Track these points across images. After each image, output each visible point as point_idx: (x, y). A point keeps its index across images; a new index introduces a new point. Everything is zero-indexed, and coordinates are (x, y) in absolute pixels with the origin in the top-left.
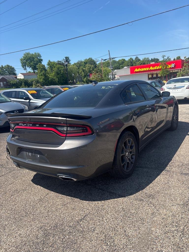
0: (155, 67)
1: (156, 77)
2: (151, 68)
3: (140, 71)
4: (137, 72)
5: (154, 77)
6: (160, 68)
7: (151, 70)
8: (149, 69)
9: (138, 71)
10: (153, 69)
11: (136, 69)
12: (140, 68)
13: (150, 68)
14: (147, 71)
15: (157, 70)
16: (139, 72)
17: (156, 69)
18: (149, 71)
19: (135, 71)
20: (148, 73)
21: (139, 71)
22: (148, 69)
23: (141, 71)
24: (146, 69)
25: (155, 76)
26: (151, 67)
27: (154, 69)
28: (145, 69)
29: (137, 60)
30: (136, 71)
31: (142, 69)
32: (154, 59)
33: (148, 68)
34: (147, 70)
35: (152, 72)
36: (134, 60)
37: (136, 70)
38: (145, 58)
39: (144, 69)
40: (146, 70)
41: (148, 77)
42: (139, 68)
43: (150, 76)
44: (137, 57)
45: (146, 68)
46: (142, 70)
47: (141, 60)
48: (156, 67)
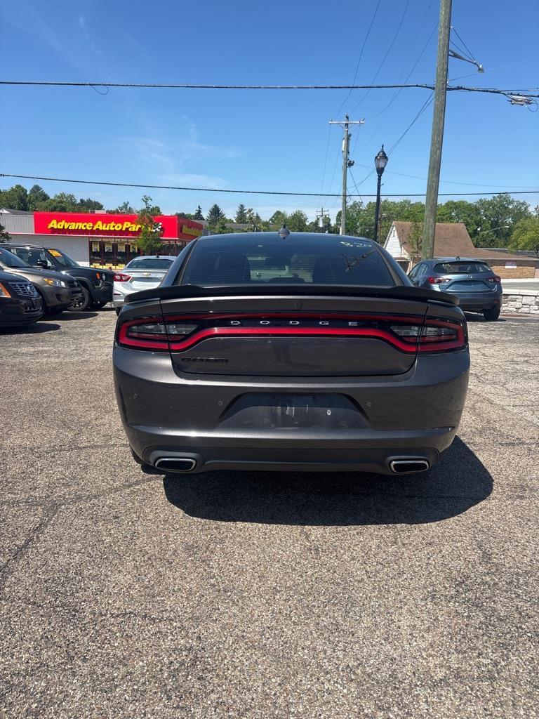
0: (109, 225)
1: (111, 251)
2: (100, 226)
3: (66, 227)
4: (58, 231)
5: (108, 252)
6: (124, 229)
7: (98, 232)
8: (93, 227)
9: (59, 227)
10: (104, 229)
11: (54, 222)
12: (67, 221)
13: (94, 224)
14: (86, 232)
15: (115, 232)
16: (64, 231)
17: (112, 229)
18: (92, 232)
19: (50, 226)
20: (89, 237)
21: (62, 227)
22: (89, 226)
23: (70, 228)
24: (85, 226)
25: (108, 248)
26: (100, 223)
27: (108, 229)
28: (81, 226)
29: (37, 194)
30: (52, 228)
31: (74, 224)
32: (88, 201)
33: (91, 225)
34: (89, 228)
35: (102, 238)
36: (28, 193)
37: (54, 224)
38: (63, 196)
39: (78, 224)
40: (84, 228)
41: (88, 249)
42: (64, 221)
43: (96, 248)
44: (37, 188)
45: (85, 224)
46: (73, 228)
47: (52, 197)
48: (113, 224)
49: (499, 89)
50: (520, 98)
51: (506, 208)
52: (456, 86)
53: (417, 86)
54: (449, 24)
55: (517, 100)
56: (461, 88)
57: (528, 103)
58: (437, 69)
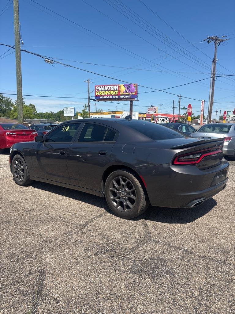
49: (40, 55)
50: (48, 60)
51: (1, 100)
52: (23, 50)
53: (7, 45)
54: (19, 23)
55: (47, 61)
56: (25, 51)
57: (52, 63)
58: (15, 41)
